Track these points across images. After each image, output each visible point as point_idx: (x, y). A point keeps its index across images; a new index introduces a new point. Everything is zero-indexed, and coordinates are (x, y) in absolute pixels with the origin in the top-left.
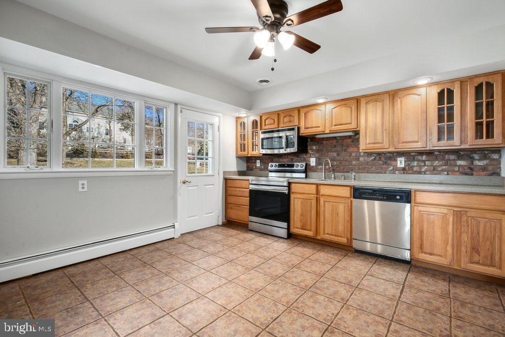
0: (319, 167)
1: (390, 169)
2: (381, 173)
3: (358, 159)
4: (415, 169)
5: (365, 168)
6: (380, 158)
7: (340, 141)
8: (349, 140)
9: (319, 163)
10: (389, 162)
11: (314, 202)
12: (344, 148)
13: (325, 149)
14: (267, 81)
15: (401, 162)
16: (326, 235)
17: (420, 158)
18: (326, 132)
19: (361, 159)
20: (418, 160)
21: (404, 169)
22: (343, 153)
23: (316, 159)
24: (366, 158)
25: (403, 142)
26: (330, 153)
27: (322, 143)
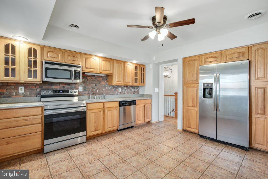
0: (85, 92)
1: (117, 92)
2: (114, 94)
3: (105, 88)
4: (124, 92)
5: (108, 92)
6: (113, 88)
7: (97, 78)
8: (101, 78)
9: (85, 89)
10: (116, 89)
11: (102, 113)
12: (99, 82)
13: (88, 82)
14: (77, 26)
15: (120, 90)
16: (109, 129)
17: (124, 88)
18: (98, 73)
19: (106, 88)
20: (124, 89)
21: (120, 92)
22: (98, 85)
23: (83, 87)
24: (108, 87)
25: (127, 82)
26: (91, 84)
27: (87, 78)
